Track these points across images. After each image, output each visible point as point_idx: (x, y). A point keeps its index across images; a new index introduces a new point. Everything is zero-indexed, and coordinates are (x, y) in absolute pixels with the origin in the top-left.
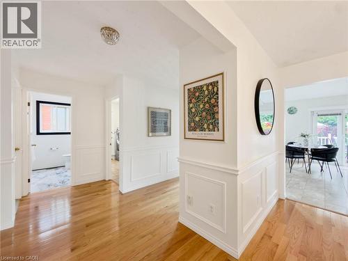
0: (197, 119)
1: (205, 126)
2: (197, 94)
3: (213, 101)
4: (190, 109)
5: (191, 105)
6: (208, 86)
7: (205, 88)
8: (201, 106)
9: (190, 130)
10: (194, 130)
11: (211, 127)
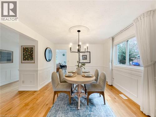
0: (26, 57)
1: (29, 59)
2: (26, 50)
3: (32, 52)
4: (24, 54)
5: (24, 53)
6: (30, 48)
7: (29, 48)
8: (28, 53)
9: (23, 60)
10: (25, 60)
11: (31, 59)
